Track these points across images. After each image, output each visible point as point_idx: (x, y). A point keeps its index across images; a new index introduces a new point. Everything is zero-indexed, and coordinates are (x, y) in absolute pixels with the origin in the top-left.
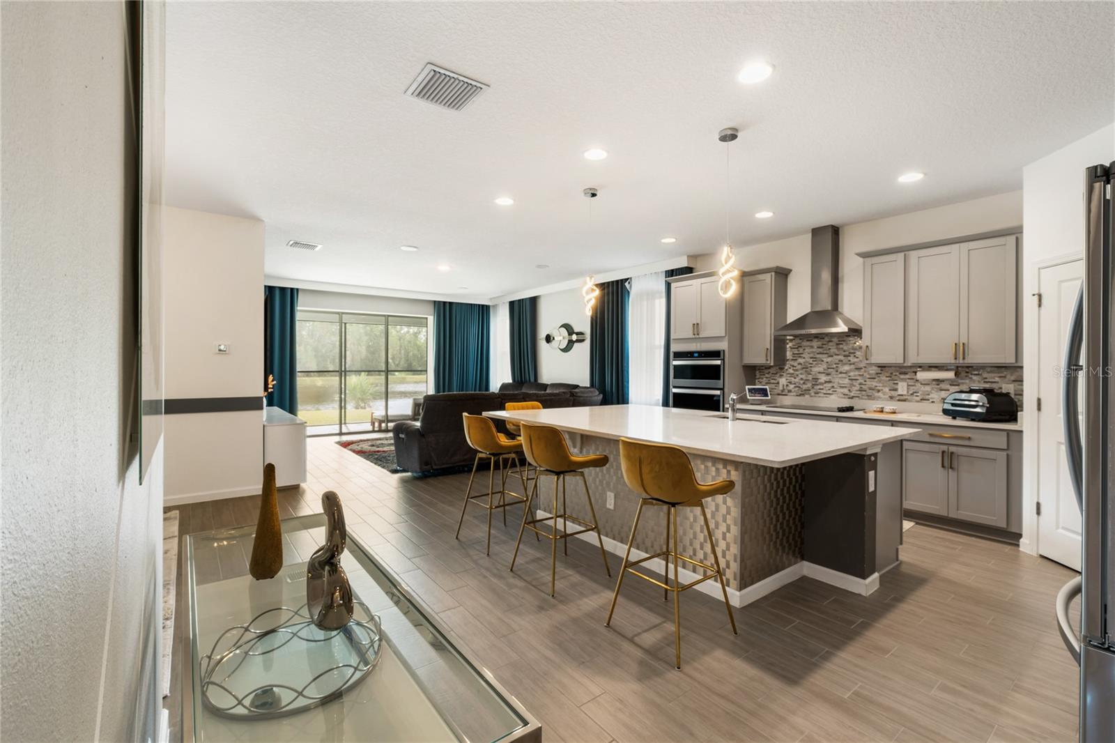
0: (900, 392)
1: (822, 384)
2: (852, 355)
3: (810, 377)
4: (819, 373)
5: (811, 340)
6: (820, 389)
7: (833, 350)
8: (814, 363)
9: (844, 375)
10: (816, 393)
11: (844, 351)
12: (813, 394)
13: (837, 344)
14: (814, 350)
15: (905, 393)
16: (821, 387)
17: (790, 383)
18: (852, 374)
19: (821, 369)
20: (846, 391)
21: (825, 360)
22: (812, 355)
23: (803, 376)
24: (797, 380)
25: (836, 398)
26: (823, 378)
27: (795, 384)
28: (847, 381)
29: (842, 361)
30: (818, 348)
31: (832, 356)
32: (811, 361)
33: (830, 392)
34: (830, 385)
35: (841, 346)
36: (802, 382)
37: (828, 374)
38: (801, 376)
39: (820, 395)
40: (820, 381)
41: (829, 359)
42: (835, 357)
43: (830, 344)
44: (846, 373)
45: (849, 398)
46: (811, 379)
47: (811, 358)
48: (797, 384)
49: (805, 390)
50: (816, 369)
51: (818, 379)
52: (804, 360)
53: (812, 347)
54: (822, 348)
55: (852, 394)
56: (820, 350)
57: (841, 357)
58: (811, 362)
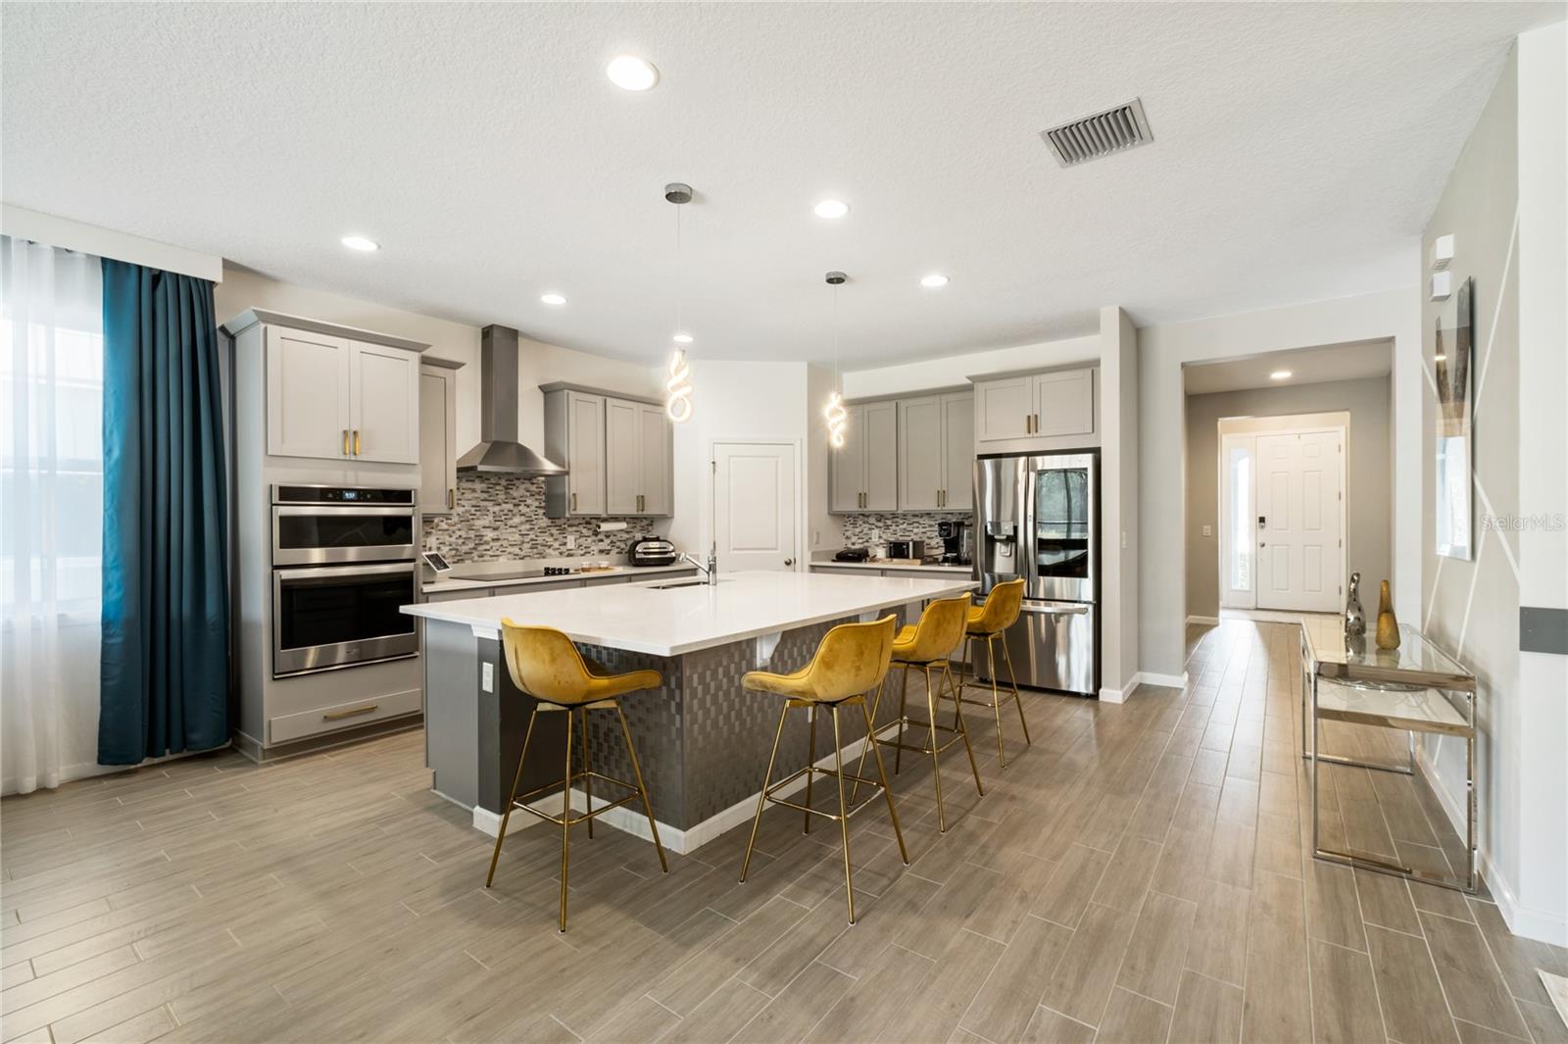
0: (569, 546)
1: (487, 543)
2: (523, 504)
3: (472, 534)
4: (484, 527)
5: (473, 481)
6: (486, 550)
7: (502, 497)
8: (478, 513)
9: (514, 530)
10: (479, 557)
11: (514, 499)
12: (476, 558)
13: (507, 489)
14: (476, 495)
15: (573, 547)
16: (488, 547)
17: (444, 543)
18: (523, 528)
19: (487, 523)
20: (516, 550)
21: (492, 509)
22: (474, 502)
23: (463, 533)
24: (453, 539)
25: (506, 560)
26: (489, 535)
27: (450, 545)
28: (517, 537)
29: (511, 511)
30: (482, 492)
31: (499, 505)
32: (473, 510)
33: (498, 553)
34: (498, 544)
35: (511, 492)
36: (460, 541)
37: (496, 529)
38: (458, 533)
39: (486, 558)
40: (485, 539)
41: (497, 509)
42: (504, 505)
43: (498, 488)
44: (516, 527)
45: (521, 559)
46: (473, 536)
47: (473, 506)
48: (454, 546)
49: (465, 553)
50: (479, 523)
51: (482, 536)
52: (463, 509)
53: (474, 491)
54: (488, 492)
55: (523, 553)
56: (485, 496)
57: (510, 506)
58: (473, 512)
